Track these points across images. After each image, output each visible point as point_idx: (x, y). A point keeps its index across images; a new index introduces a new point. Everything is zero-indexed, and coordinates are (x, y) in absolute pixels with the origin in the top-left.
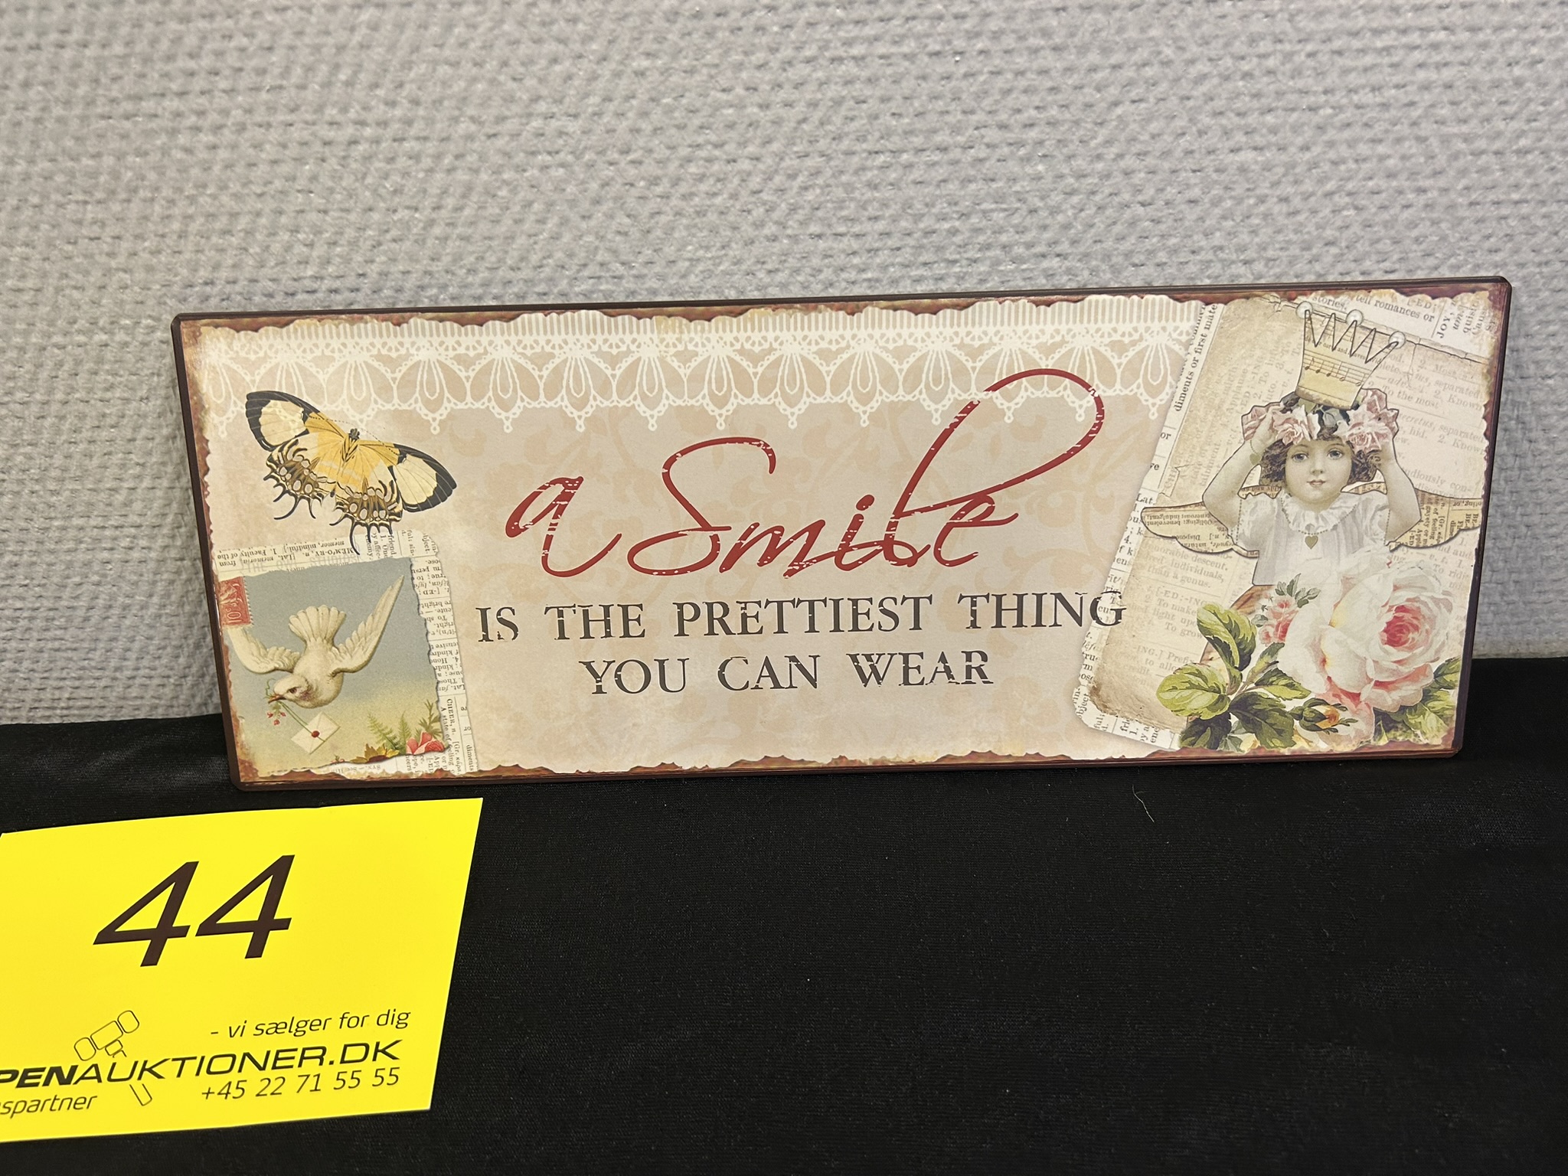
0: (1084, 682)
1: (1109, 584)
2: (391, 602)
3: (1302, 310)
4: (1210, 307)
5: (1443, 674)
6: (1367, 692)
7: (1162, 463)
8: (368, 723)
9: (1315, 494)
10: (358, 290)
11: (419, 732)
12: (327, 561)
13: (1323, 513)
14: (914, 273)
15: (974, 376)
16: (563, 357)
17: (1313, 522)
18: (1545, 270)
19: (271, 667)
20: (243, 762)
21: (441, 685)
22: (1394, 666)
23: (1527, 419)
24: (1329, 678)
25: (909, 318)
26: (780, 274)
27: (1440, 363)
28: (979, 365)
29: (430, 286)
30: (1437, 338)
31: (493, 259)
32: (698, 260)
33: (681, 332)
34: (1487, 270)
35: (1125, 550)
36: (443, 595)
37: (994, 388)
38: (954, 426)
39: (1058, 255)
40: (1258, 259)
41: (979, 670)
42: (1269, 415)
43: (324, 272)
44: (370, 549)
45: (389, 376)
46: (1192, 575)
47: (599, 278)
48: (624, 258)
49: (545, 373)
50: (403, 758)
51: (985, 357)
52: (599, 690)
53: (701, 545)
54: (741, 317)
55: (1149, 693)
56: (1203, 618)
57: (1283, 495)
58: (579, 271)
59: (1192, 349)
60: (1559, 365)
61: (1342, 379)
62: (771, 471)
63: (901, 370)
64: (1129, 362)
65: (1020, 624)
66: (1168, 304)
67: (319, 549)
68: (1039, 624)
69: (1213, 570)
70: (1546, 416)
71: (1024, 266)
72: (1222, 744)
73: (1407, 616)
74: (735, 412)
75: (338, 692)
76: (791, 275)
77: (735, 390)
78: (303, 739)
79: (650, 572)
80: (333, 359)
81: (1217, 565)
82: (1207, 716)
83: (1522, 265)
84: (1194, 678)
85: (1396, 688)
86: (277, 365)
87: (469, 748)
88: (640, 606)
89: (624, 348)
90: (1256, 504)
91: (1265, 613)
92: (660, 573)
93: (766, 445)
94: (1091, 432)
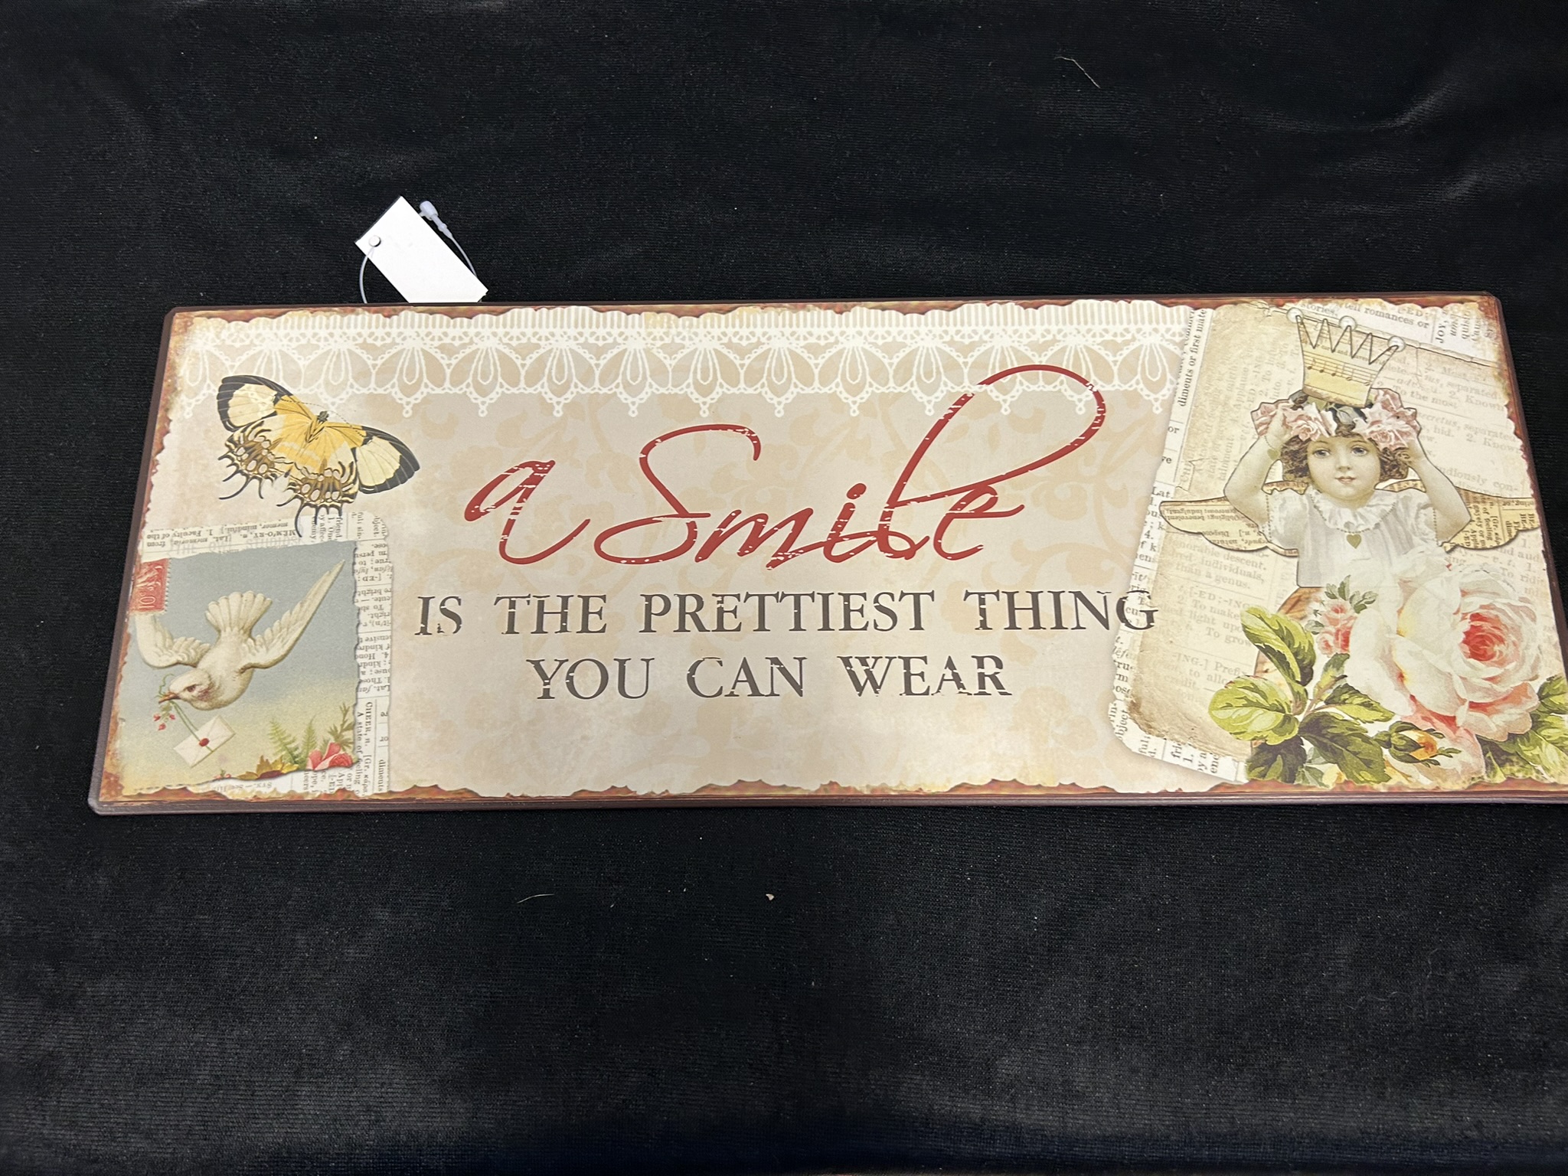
0: (1120, 696)
1: (1134, 582)
2: (325, 589)
3: (1292, 316)
4: (1199, 312)
5: (1548, 695)
6: (1463, 715)
7: (1174, 456)
8: (269, 729)
9: (1347, 491)
11: (326, 742)
12: (266, 543)
13: (1360, 510)
15: (966, 371)
16: (548, 348)
17: (1352, 520)
19: (173, 660)
20: (109, 776)
21: (362, 686)
22: (1487, 684)
24: (1413, 697)
25: (898, 317)
27: (1448, 367)
28: (970, 360)
30: (1437, 343)
33: (669, 327)
35: (1147, 546)
36: (384, 582)
37: (988, 382)
38: (948, 417)
41: (993, 678)
42: (1280, 412)
44: (314, 532)
45: (370, 362)
46: (1227, 574)
49: (528, 362)
50: (302, 774)
51: (976, 354)
52: (546, 694)
53: (676, 532)
54: (730, 314)
55: (1201, 711)
56: (1247, 623)
57: (1311, 491)
59: (1187, 348)
61: (1349, 379)
62: (756, 458)
63: (891, 365)
64: (1124, 360)
65: (1037, 626)
66: (1156, 308)
67: (259, 530)
68: (1059, 625)
69: (1250, 569)
72: (1299, 777)
73: (1486, 626)
74: (720, 400)
75: (242, 691)
77: (720, 380)
78: (189, 750)
79: (618, 560)
80: (318, 347)
81: (1253, 564)
82: (1274, 740)
84: (1252, 695)
85: (1498, 712)
86: (261, 352)
87: (382, 763)
88: (604, 598)
89: (610, 340)
90: (1284, 501)
91: (1319, 619)
92: (629, 561)
93: (751, 432)
94: (1094, 425)
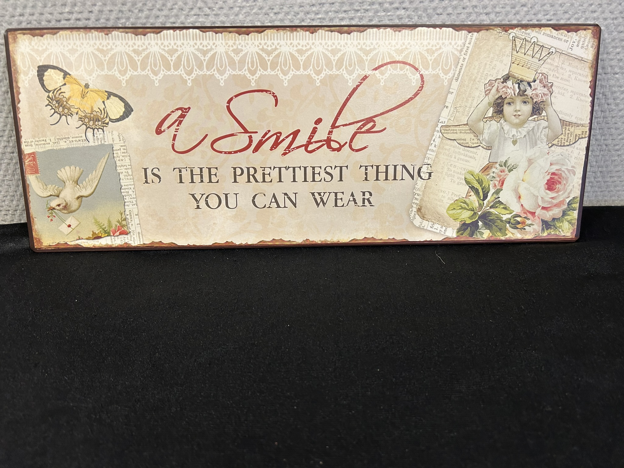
0: (414, 206)
1: (426, 161)
2: (104, 165)
3: (511, 36)
4: (471, 34)
5: (571, 204)
6: (538, 212)
7: (449, 106)
8: (93, 221)
9: (516, 121)
10: (89, 19)
11: (116, 225)
12: (75, 145)
13: (520, 129)
14: (340, 16)
15: (367, 63)
16: (182, 51)
17: (515, 133)
18: (615, 22)
19: (49, 194)
20: (36, 239)
21: (126, 204)
22: (550, 200)
23: (607, 94)
24: (522, 205)
25: (338, 36)
26: (280, 15)
27: (571, 62)
28: (369, 58)
29: (122, 18)
30: (570, 51)
31: (150, 5)
32: (243, 7)
33: (235, 40)
34: (591, 21)
35: (433, 145)
36: (127, 162)
37: (376, 69)
38: (358, 86)
39: (404, 9)
40: (492, 12)
41: (368, 200)
42: (496, 84)
43: (73, 10)
44: (94, 140)
45: (103, 58)
46: (462, 157)
47: (199, 15)
48: (210, 5)
49: (174, 58)
50: (109, 237)
51: (372, 55)
52: (198, 207)
53: (243, 140)
54: (262, 34)
55: (443, 211)
56: (467, 177)
57: (502, 121)
58: (189, 12)
59: (463, 53)
60: (621, 68)
61: (529, 68)
62: (276, 106)
63: (334, 60)
64: (435, 59)
65: (386, 179)
66: (452, 32)
67: (71, 139)
68: (395, 179)
69: (472, 155)
70: (615, 92)
71: (389, 14)
72: (475, 234)
73: (556, 177)
74: (260, 77)
75: (80, 206)
76: (285, 15)
77: (259, 67)
78: (64, 228)
79: (221, 152)
80: (77, 50)
81: (473, 153)
82: (468, 221)
83: (605, 19)
84: (463, 204)
85: (551, 210)
86: (51, 53)
87: (139, 233)
88: (217, 168)
89: (209, 47)
90: (490, 125)
91: (494, 175)
92: (225, 153)
93: (274, 93)
94: (418, 90)
